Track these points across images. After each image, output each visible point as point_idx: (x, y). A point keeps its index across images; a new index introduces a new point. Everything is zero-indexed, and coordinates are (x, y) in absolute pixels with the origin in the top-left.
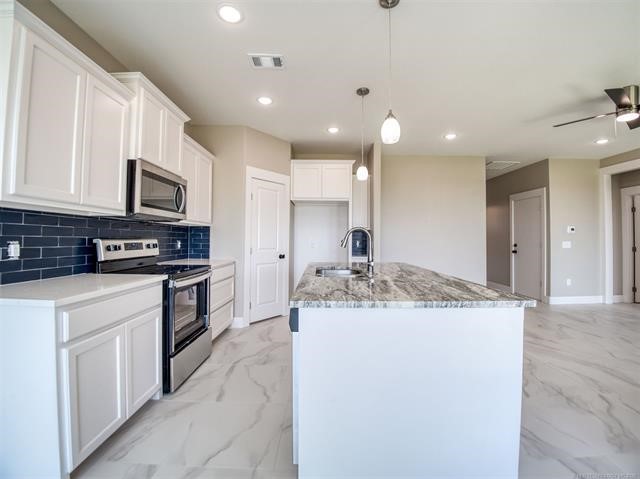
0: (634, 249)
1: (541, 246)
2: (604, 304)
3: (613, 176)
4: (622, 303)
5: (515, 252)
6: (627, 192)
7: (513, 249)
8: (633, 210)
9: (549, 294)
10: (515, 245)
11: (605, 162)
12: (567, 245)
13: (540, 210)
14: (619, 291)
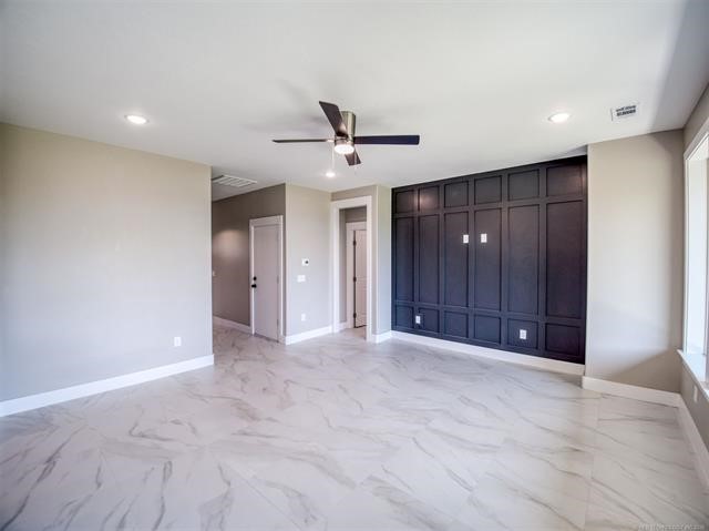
0: (355, 279)
1: (278, 280)
2: (333, 334)
3: (341, 210)
4: (347, 330)
5: (254, 286)
6: (351, 226)
7: (253, 282)
8: (355, 243)
9: (285, 334)
10: (255, 279)
11: (336, 196)
12: (301, 278)
13: (278, 240)
14: (343, 319)
